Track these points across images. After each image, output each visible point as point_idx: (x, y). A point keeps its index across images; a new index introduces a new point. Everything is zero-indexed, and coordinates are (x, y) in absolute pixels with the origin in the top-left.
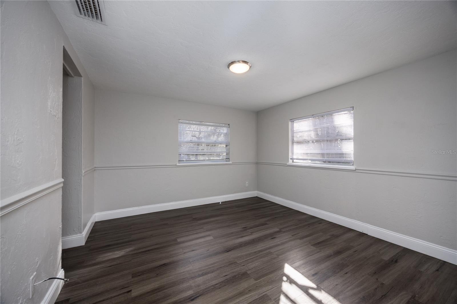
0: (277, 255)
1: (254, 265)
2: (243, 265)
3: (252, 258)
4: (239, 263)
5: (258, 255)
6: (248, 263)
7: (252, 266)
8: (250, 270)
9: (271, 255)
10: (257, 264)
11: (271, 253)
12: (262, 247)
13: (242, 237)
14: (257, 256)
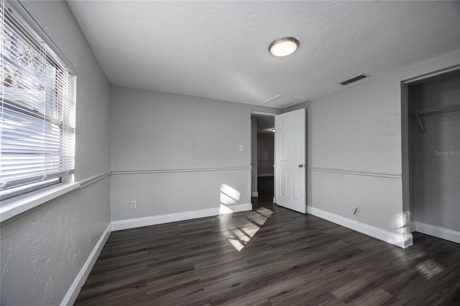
0: (243, 259)
1: (267, 252)
2: (277, 253)
3: (268, 258)
4: (280, 254)
5: (262, 261)
6: (272, 254)
7: (269, 252)
8: (270, 249)
9: (249, 260)
10: (264, 253)
11: (249, 262)
12: (255, 270)
13: (285, 292)
14: (264, 259)
